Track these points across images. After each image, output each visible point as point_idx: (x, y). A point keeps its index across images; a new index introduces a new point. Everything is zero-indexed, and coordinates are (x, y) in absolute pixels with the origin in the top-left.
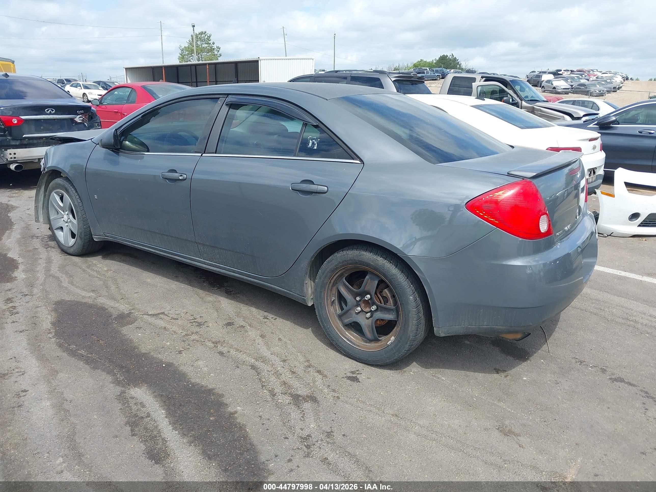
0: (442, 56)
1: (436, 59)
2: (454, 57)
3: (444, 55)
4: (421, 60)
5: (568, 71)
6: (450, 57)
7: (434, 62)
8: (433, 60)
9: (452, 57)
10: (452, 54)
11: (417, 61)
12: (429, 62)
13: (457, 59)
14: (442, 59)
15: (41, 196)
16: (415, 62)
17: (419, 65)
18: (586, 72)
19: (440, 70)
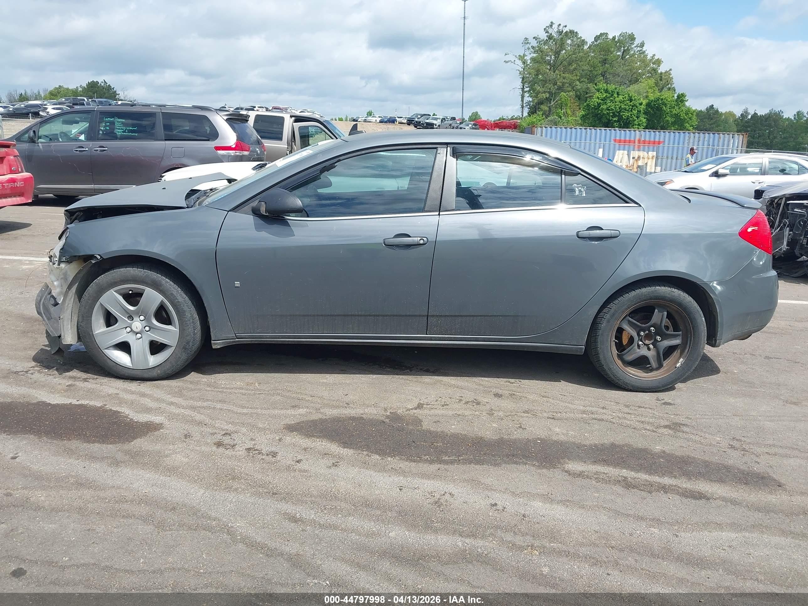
0: (90, 82)
1: (81, 86)
2: (107, 85)
3: (93, 81)
4: (60, 86)
5: (263, 107)
6: (103, 84)
7: (80, 89)
8: (77, 87)
9: (104, 84)
10: (104, 80)
11: (54, 87)
12: (72, 90)
13: (112, 87)
14: (92, 87)
15: (70, 299)
16: (51, 88)
17: (59, 93)
18: (284, 110)
19: (105, 102)
